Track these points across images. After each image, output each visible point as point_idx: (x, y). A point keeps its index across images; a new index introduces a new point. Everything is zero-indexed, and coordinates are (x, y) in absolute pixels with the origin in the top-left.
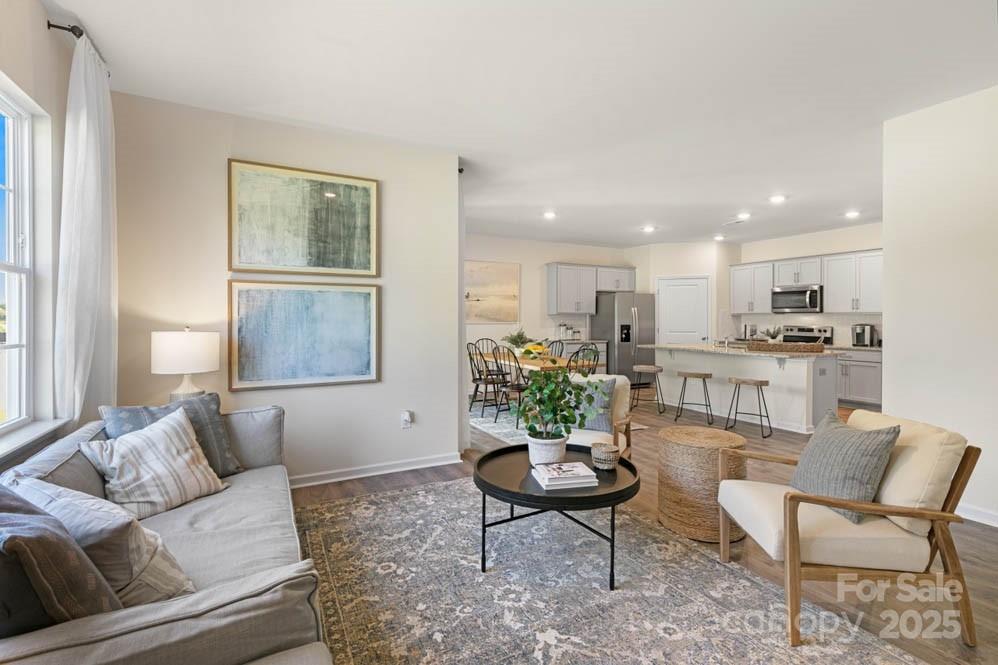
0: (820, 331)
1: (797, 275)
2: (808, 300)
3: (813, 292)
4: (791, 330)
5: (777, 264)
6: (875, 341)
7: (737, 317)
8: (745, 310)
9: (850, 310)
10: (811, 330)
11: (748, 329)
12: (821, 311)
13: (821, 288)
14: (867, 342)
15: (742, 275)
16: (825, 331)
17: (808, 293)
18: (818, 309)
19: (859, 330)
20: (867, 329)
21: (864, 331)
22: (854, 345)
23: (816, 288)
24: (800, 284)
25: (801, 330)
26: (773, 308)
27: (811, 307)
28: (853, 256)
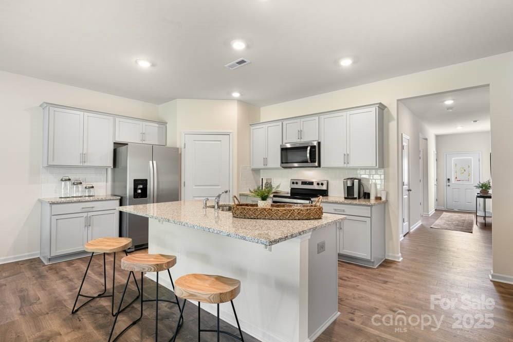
0: (318, 184)
1: (300, 132)
2: (308, 155)
3: (313, 147)
4: (297, 183)
5: (285, 123)
6: (362, 194)
7: (256, 171)
8: (261, 166)
9: (341, 164)
10: (312, 183)
11: (264, 182)
12: (319, 166)
13: (319, 143)
14: (356, 195)
15: (259, 133)
16: (322, 184)
17: (309, 148)
18: (316, 164)
19: (349, 184)
20: (356, 182)
21: (353, 184)
22: (345, 198)
23: (315, 144)
24: (302, 140)
25: (304, 183)
26: (282, 163)
27: (311, 162)
28: (344, 113)
